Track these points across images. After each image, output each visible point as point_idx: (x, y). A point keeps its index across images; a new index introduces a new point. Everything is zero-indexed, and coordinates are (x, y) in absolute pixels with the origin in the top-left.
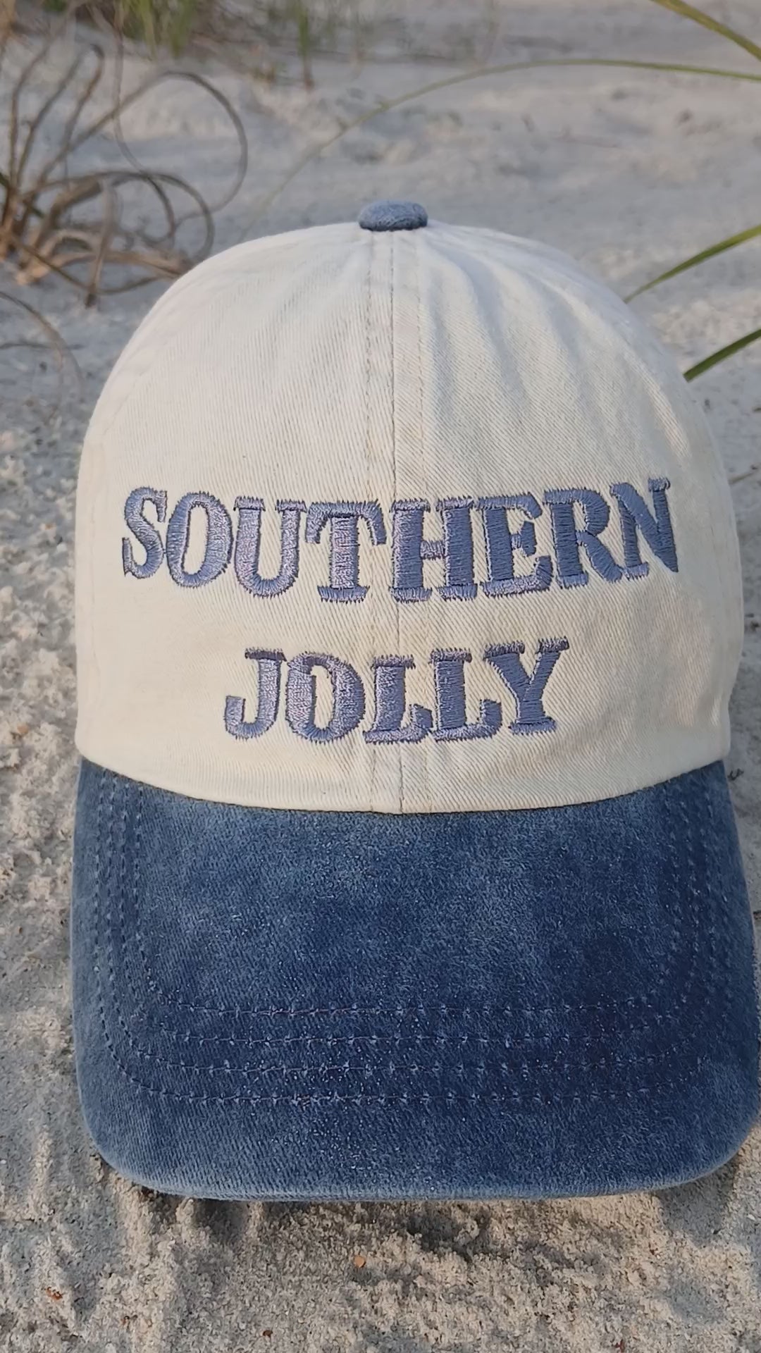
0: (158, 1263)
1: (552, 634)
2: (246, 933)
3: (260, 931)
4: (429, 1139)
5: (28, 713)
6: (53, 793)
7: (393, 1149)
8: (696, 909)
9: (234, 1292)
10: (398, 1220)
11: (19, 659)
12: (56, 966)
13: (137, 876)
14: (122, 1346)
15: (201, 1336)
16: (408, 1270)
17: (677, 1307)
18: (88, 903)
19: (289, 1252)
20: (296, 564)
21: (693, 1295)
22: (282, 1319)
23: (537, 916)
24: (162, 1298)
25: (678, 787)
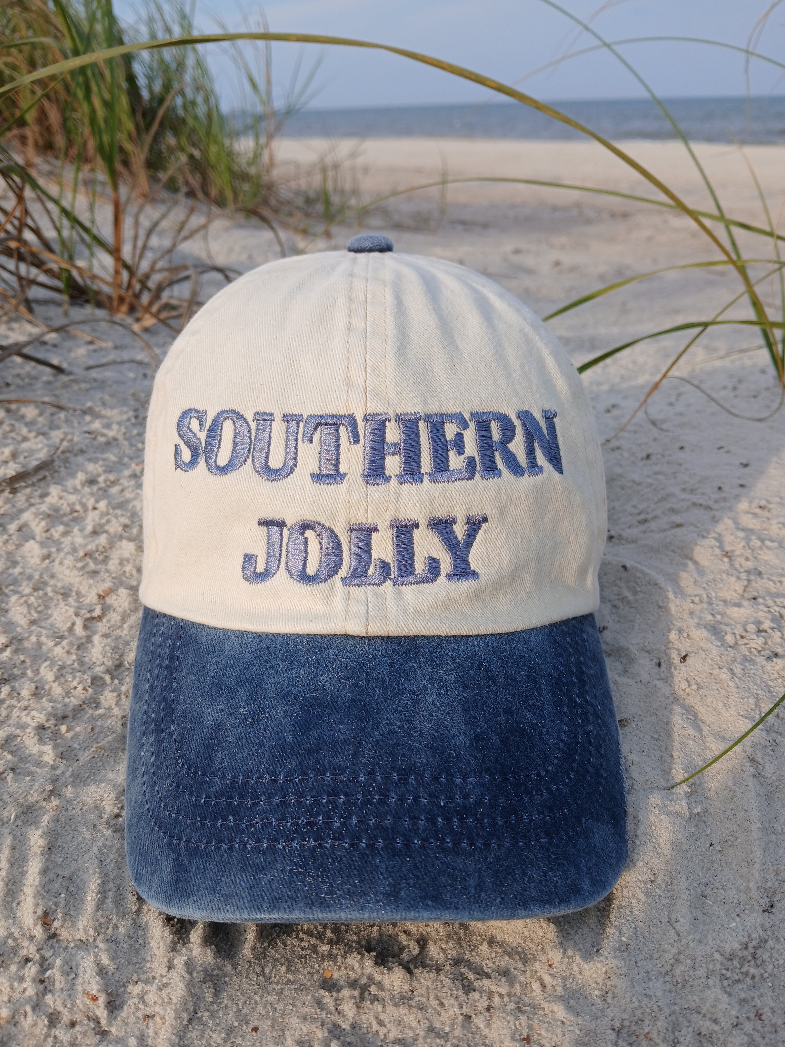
0: (173, 973)
1: (476, 511)
2: (251, 722)
3: (261, 720)
4: (382, 874)
5: (111, 582)
6: (124, 635)
7: (354, 882)
8: (579, 712)
9: (231, 998)
10: (358, 942)
11: (108, 546)
12: (116, 754)
13: (175, 685)
14: (142, 1038)
15: (203, 1031)
16: (364, 981)
17: (569, 1008)
18: (140, 707)
19: (274, 966)
20: (295, 457)
21: (581, 1000)
22: (267, 1019)
23: (465, 710)
24: (174, 1000)
25: (564, 628)
